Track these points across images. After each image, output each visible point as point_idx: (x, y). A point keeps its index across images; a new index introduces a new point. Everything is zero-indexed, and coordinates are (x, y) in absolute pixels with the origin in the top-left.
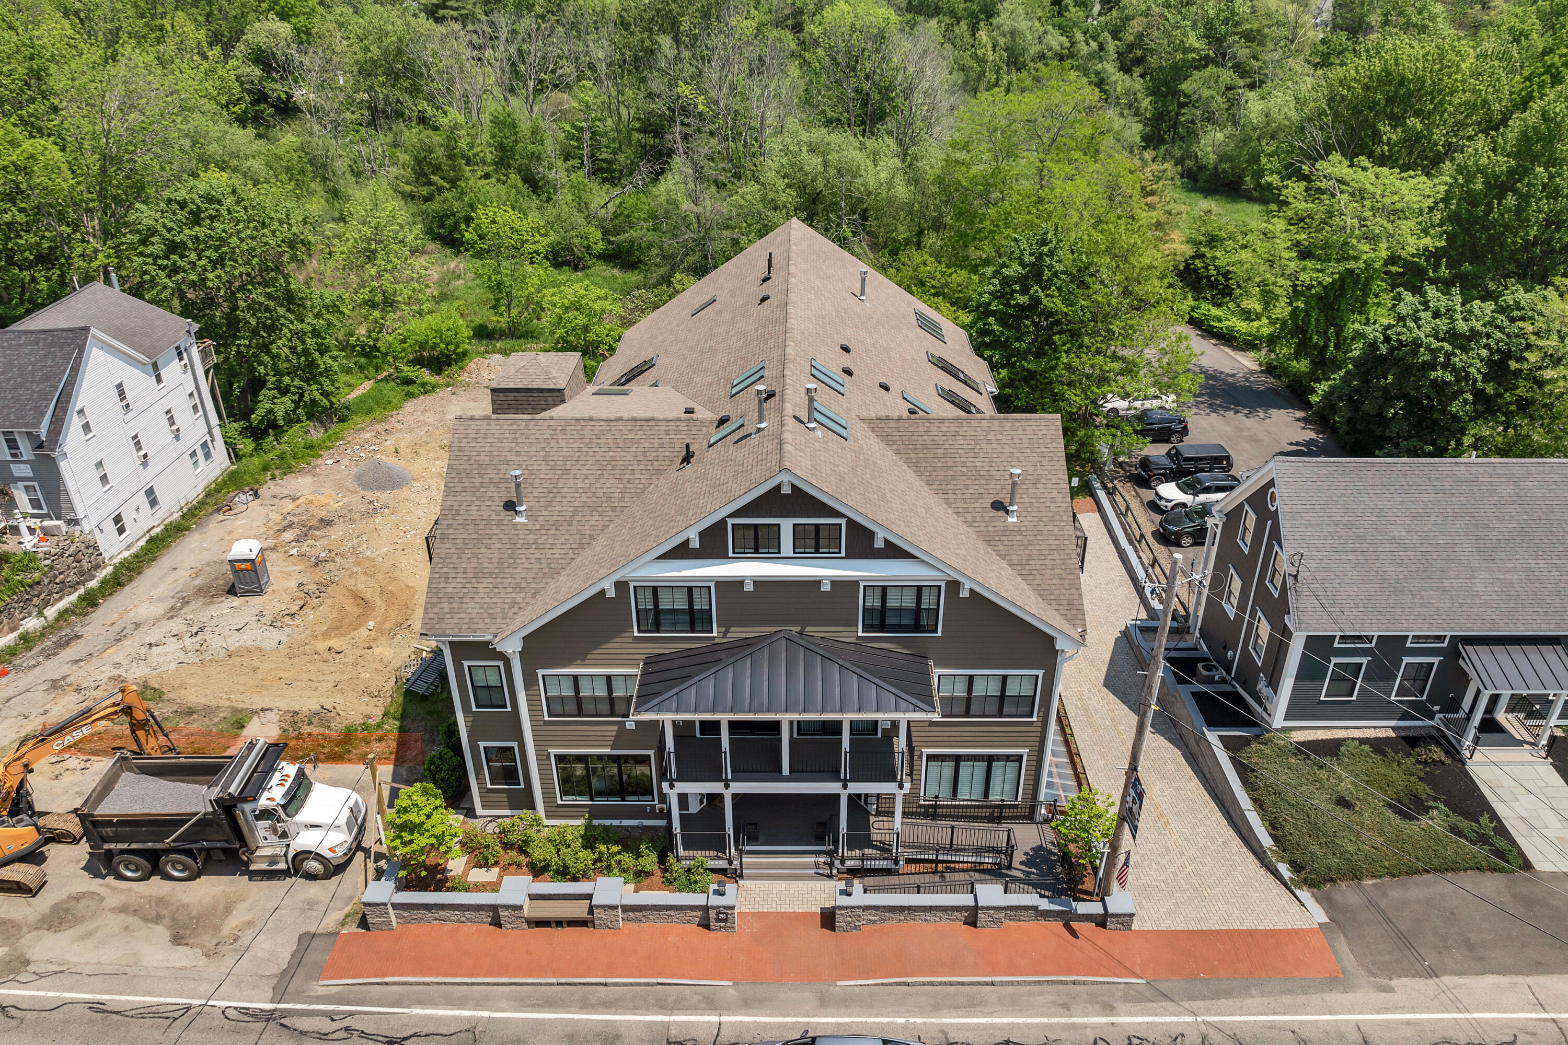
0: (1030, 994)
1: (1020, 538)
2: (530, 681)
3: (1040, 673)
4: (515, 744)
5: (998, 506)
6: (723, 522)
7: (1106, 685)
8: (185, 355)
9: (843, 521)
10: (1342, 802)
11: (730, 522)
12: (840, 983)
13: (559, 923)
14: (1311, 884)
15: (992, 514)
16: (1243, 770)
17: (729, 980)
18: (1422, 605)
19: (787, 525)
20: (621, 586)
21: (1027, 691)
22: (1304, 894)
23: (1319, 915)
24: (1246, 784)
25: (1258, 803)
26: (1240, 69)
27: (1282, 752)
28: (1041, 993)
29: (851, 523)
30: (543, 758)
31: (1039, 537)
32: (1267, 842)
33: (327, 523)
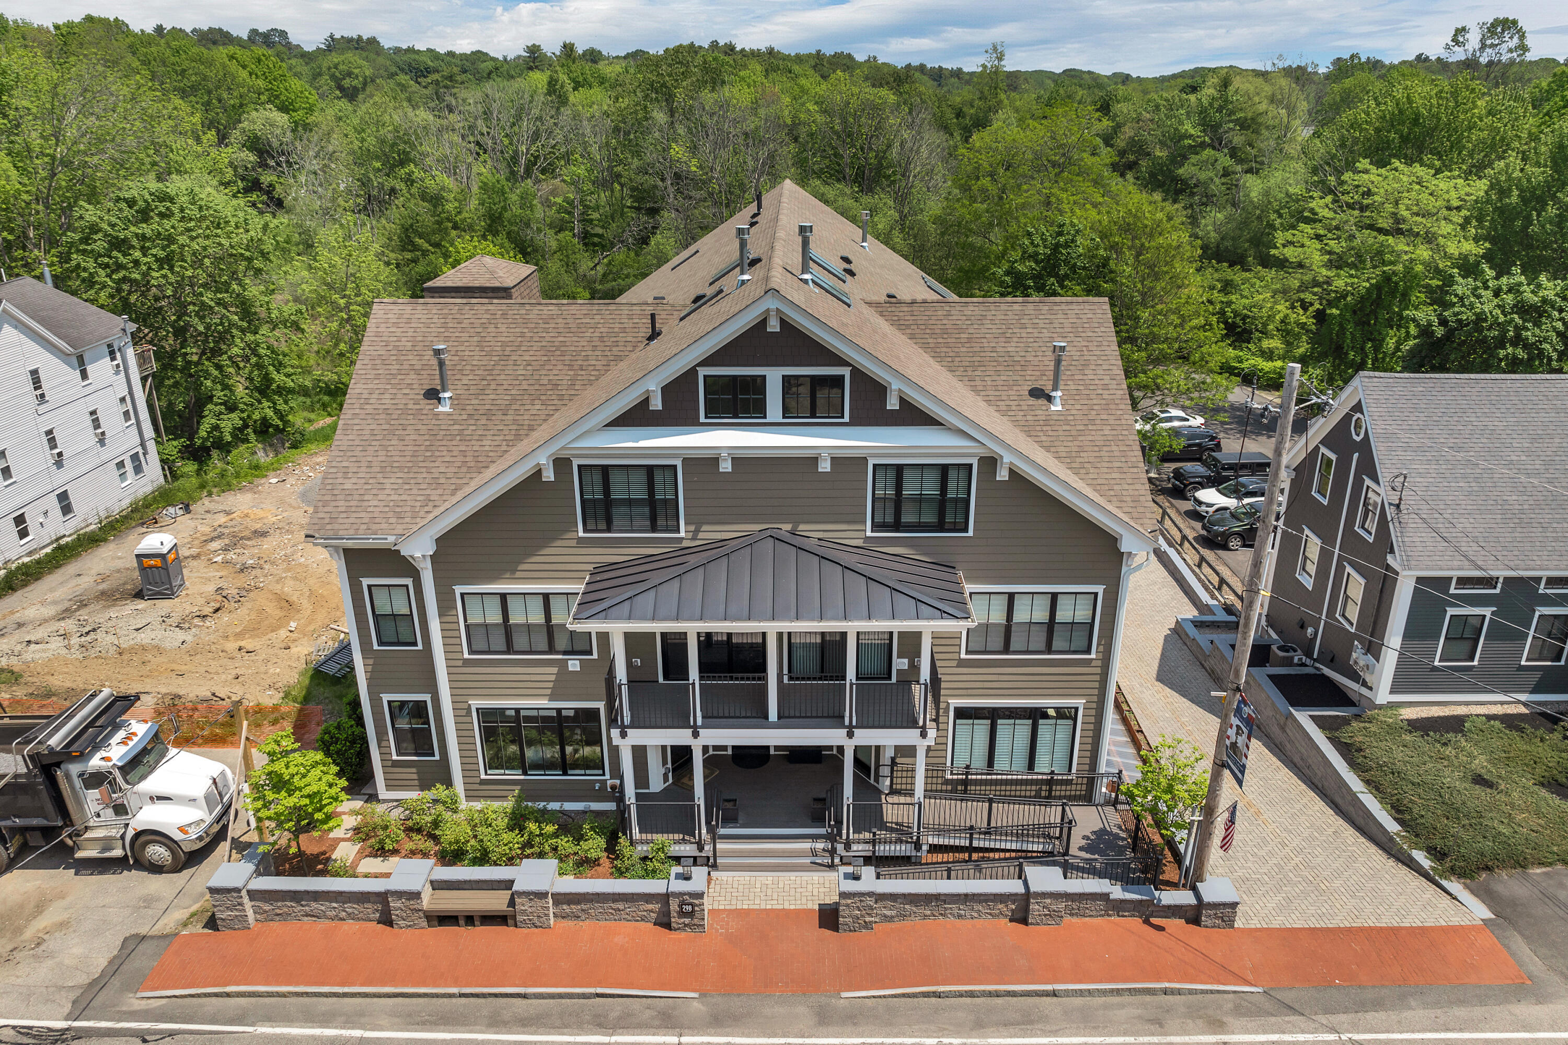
0: (1106, 1007)
1: (1068, 428)
2: (446, 605)
3: (1100, 589)
4: (427, 697)
5: (1037, 393)
6: (692, 373)
7: (1160, 678)
8: (118, 355)
9: (846, 372)
10: (1479, 780)
11: (702, 372)
12: (845, 994)
13: (470, 920)
14: (1461, 873)
15: (1031, 403)
16: (1347, 750)
17: (694, 991)
18: (1556, 539)
19: (774, 377)
20: (562, 464)
21: (1082, 615)
22: (1454, 886)
23: (1480, 911)
24: (1353, 765)
25: (1372, 785)
26: (1234, 153)
27: (1393, 730)
28: (1122, 1006)
29: (857, 373)
30: (462, 712)
31: (1090, 427)
32: (1392, 826)
33: (262, 534)
